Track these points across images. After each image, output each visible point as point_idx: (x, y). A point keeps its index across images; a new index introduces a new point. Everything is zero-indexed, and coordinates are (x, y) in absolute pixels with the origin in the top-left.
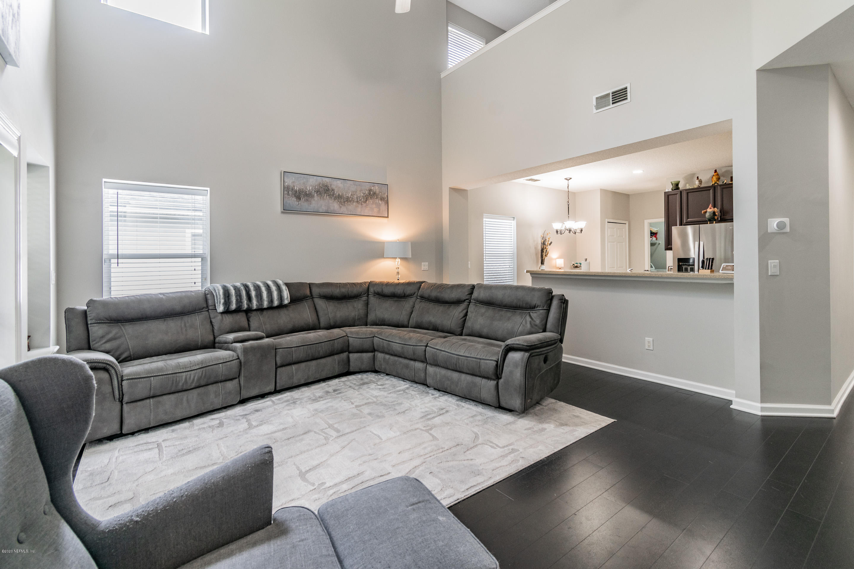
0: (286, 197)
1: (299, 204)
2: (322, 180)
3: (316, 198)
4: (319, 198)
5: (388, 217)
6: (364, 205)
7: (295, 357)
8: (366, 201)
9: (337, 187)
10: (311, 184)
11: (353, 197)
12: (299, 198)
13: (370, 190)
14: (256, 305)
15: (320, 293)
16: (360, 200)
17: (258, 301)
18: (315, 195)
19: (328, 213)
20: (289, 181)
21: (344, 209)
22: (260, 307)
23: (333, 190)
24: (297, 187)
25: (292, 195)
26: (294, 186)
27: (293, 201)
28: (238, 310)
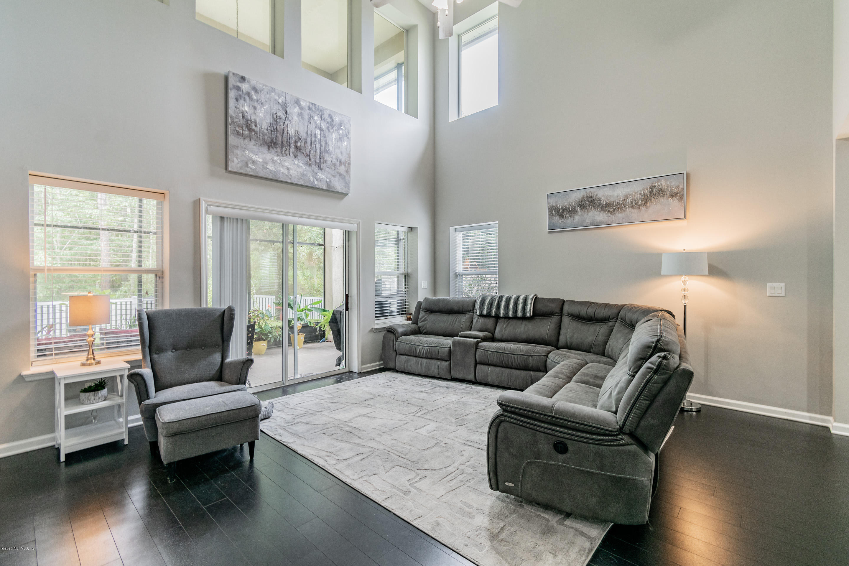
0: (550, 217)
1: (562, 222)
2: (586, 193)
3: (580, 212)
4: (583, 212)
5: (685, 217)
6: (643, 209)
7: (490, 360)
8: (646, 203)
9: (605, 195)
10: (573, 199)
11: (625, 202)
12: (562, 216)
13: (652, 188)
14: (503, 314)
15: (568, 311)
16: (636, 204)
17: (505, 311)
18: (579, 209)
19: (594, 225)
20: (552, 202)
21: (613, 218)
22: (506, 316)
23: (599, 199)
24: (560, 205)
25: (555, 214)
26: (557, 206)
27: (557, 219)
28: (488, 316)
